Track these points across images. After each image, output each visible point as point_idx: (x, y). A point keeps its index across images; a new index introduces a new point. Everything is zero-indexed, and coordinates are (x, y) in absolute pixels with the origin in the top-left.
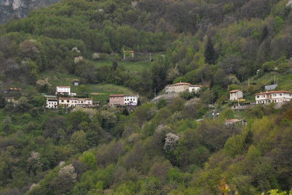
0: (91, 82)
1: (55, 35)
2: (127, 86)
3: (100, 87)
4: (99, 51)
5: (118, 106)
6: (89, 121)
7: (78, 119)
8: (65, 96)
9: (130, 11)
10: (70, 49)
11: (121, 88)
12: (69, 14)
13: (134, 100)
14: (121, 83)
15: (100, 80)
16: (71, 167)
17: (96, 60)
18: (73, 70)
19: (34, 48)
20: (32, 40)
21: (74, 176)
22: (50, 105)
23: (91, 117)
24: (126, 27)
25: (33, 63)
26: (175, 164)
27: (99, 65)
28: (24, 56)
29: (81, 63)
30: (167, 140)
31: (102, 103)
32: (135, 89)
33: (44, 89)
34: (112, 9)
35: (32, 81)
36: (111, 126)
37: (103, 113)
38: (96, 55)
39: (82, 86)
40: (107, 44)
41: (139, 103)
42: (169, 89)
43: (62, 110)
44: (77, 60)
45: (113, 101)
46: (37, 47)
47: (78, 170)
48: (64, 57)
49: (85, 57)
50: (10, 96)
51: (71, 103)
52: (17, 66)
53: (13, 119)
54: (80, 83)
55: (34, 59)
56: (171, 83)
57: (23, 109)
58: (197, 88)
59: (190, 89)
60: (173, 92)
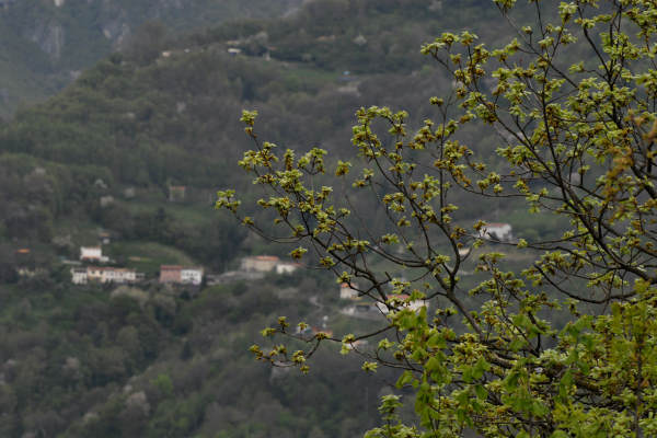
0: (125, 237)
1: (69, 158)
2: (180, 248)
3: (142, 247)
4: (133, 182)
8: (95, 264)
9: (175, 119)
10: (93, 180)
11: (172, 252)
14: (171, 241)
15: (141, 235)
16: (141, 396)
17: (129, 200)
18: (99, 217)
20: (40, 171)
22: (78, 278)
25: (46, 211)
26: (286, 404)
27: (135, 209)
28: (31, 198)
29: (110, 206)
30: (275, 371)
31: (149, 280)
32: (197, 256)
33: (63, 251)
34: (147, 115)
35: (45, 238)
38: (130, 192)
39: (116, 245)
40: (143, 175)
41: (204, 280)
42: (248, 263)
44: (105, 201)
45: (167, 276)
46: (50, 182)
47: (153, 399)
48: (84, 195)
49: (115, 195)
50: (22, 265)
51: (106, 276)
52: (22, 214)
53: (33, 303)
54: (112, 239)
55: (46, 202)
56: (249, 252)
57: (38, 286)
58: (289, 268)
59: (281, 268)
60: (254, 270)
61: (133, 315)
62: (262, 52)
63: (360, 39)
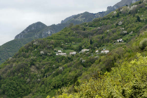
0: (65, 49)
1: (58, 39)
2: (73, 50)
3: (67, 50)
4: (67, 42)
5: (72, 54)
6: (65, 58)
7: (63, 58)
8: (60, 52)
9: (73, 34)
10: (61, 42)
11: (72, 50)
12: (60, 35)
13: (75, 53)
14: (72, 49)
15: (67, 49)
16: (62, 68)
17: (66, 44)
18: (61, 47)
19: (53, 42)
20: (53, 41)
21: (63, 70)
22: (57, 54)
23: (66, 57)
24: (73, 37)
25: (53, 46)
26: (84, 66)
27: (67, 46)
28: (51, 44)
29: (63, 45)
30: (82, 61)
31: (68, 54)
32: (75, 50)
33: (55, 51)
34: (70, 33)
35: (53, 50)
36: (70, 59)
37: (68, 56)
38: (66, 43)
39: (64, 50)
40: (69, 41)
41: (76, 53)
42: (82, 50)
43: (59, 56)
44: (62, 45)
45: (70, 53)
46: (54, 42)
47: (63, 68)
48: (59, 44)
49: (64, 44)
50: (48, 53)
51: (61, 54)
52: (49, 46)
53: (49, 58)
54: (63, 49)
55: (53, 45)
56: (83, 49)
57: (51, 55)
58: (88, 50)
59: (87, 50)
60: (83, 51)
61: (64, 58)
62: (87, 26)
63: (101, 23)
